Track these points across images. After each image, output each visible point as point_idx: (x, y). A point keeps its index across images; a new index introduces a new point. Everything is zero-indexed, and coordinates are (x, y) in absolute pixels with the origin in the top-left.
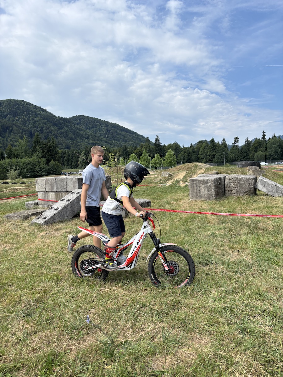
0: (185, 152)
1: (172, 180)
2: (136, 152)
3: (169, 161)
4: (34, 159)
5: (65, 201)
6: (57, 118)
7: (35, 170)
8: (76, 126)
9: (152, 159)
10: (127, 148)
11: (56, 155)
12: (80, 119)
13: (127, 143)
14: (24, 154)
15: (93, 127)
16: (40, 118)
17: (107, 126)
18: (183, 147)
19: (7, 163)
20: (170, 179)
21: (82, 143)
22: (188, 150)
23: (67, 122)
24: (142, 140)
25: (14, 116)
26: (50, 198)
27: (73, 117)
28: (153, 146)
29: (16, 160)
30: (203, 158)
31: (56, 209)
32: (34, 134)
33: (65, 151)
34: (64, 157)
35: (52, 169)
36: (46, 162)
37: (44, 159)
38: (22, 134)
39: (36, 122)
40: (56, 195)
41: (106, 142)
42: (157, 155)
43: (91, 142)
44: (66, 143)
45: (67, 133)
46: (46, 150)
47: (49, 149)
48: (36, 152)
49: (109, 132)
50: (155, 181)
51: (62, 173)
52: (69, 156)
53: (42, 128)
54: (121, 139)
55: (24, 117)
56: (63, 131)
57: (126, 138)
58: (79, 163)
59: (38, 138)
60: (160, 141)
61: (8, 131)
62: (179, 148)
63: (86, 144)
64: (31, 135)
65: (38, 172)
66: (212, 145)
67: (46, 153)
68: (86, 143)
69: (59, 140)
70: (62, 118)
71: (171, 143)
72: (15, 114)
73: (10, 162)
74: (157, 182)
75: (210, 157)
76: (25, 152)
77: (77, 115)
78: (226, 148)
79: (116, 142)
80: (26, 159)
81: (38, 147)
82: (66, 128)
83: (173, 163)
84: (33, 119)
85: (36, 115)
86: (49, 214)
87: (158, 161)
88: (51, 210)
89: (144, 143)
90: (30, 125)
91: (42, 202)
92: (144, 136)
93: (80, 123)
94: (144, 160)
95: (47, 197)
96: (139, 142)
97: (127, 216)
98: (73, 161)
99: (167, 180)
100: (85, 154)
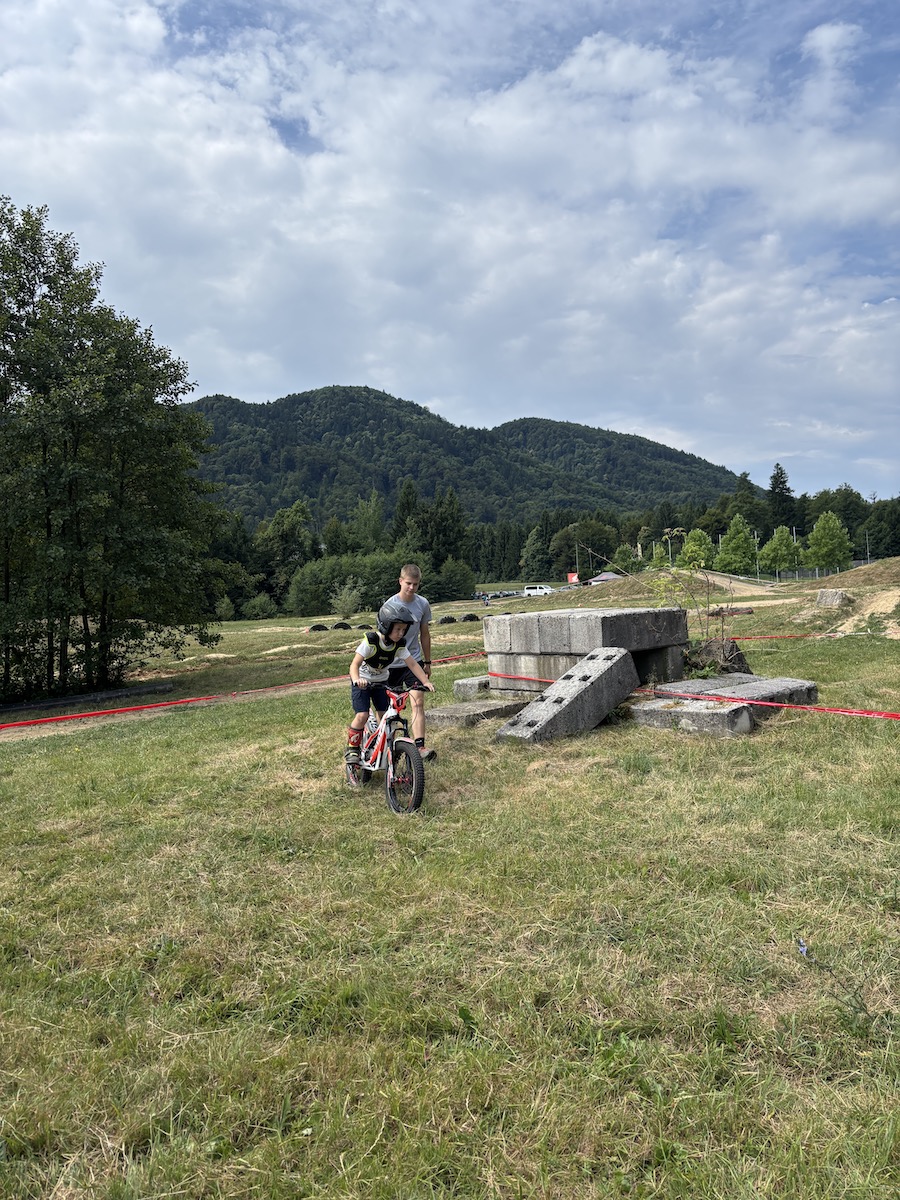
0: (880, 519)
1: (856, 617)
2: (705, 523)
3: (825, 549)
4: (399, 555)
5: (576, 679)
6: (459, 431)
8: (512, 452)
9: (761, 544)
10: (674, 511)
11: (460, 543)
12: (525, 429)
13: (672, 494)
14: (371, 541)
15: (562, 453)
16: (411, 435)
17: (608, 444)
18: (871, 501)
19: (327, 570)
20: (847, 614)
21: (529, 502)
22: (893, 511)
23: (488, 440)
24: (724, 481)
25: (343, 435)
26: (523, 670)
27: (505, 426)
28: (764, 502)
29: (351, 561)
31: (555, 702)
32: (394, 481)
33: (483, 529)
34: (479, 547)
35: (450, 582)
36: (433, 565)
37: (427, 556)
38: (362, 483)
39: (399, 445)
40: (539, 663)
41: (604, 495)
42: (780, 532)
43: (558, 497)
44: (483, 504)
45: (487, 475)
46: (432, 528)
47: (440, 524)
48: (403, 535)
49: (613, 464)
50: (794, 619)
51: (477, 594)
52: (493, 542)
53: (417, 463)
54: (652, 482)
55: (368, 433)
56: (474, 468)
57: (670, 479)
58: (522, 563)
59: (410, 494)
60: (788, 485)
61: (325, 476)
62: (858, 504)
63: (543, 506)
64: (386, 485)
67: (432, 538)
68: (542, 500)
69: (463, 496)
70: (472, 429)
71: (827, 489)
72: (344, 428)
73: (335, 565)
74: (804, 624)
76: (376, 535)
77: (517, 419)
79: (637, 492)
80: (378, 557)
81: (410, 521)
82: (483, 459)
83: (840, 556)
84: (391, 439)
85: (401, 426)
86: (541, 712)
87: (783, 551)
88: (543, 705)
89: (729, 491)
90: (383, 457)
91: (500, 680)
92: (728, 468)
93: (525, 440)
94: (735, 549)
95: (515, 668)
96: (713, 490)
97: (754, 728)
98: (504, 558)
99: (837, 618)
100: (540, 535)
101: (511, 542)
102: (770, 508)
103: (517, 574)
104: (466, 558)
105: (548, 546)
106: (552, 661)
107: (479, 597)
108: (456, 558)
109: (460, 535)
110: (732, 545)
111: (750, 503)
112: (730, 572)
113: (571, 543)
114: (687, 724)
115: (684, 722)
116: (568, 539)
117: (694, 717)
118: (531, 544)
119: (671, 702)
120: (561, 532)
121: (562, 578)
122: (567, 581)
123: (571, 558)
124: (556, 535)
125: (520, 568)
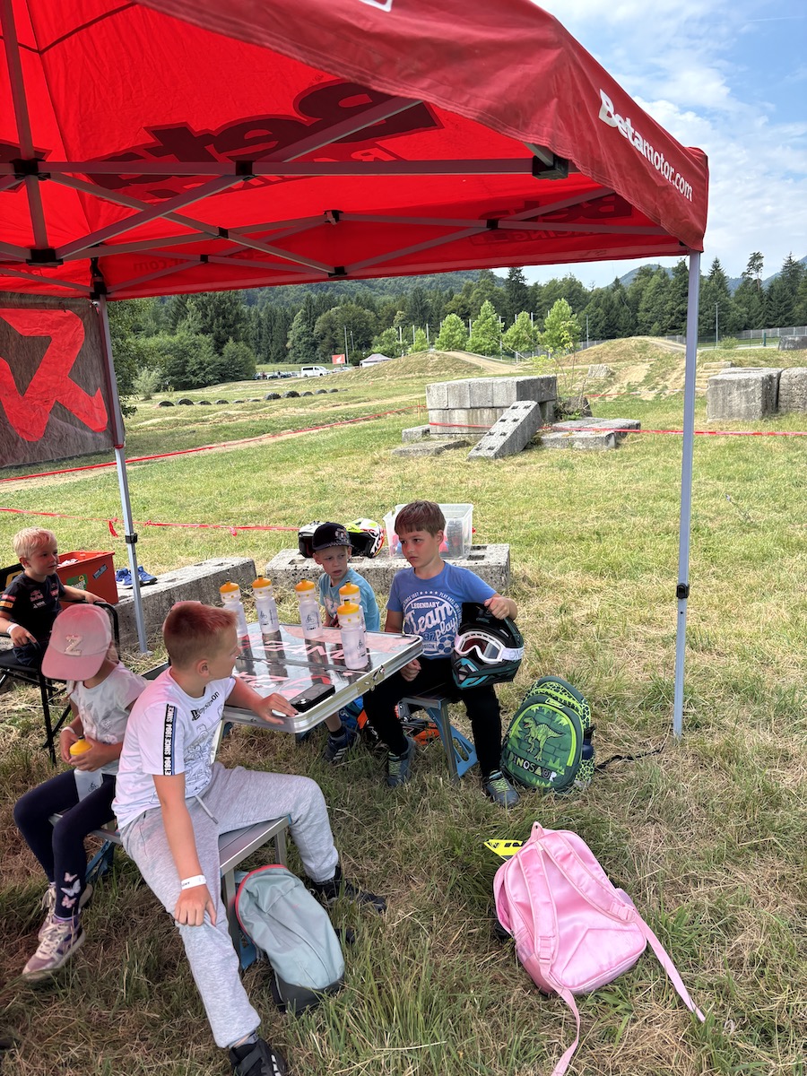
0: (597, 305)
1: (618, 385)
4: (181, 338)
5: (507, 421)
7: (188, 369)
9: (505, 329)
10: (424, 296)
11: (239, 326)
18: (590, 289)
20: (611, 383)
22: (608, 299)
26: (456, 420)
28: (502, 289)
30: (651, 322)
31: (500, 435)
35: (232, 364)
36: (215, 346)
37: (208, 338)
40: (468, 415)
42: (523, 318)
46: (211, 311)
47: (218, 307)
48: (184, 317)
51: (257, 374)
52: (260, 324)
58: (289, 345)
60: (523, 274)
62: (580, 291)
65: (194, 373)
66: (681, 281)
67: (212, 320)
71: (555, 278)
75: (673, 318)
78: (721, 290)
80: (163, 339)
81: (190, 304)
86: (494, 441)
87: (524, 334)
91: (438, 428)
94: (484, 333)
95: (450, 419)
97: (617, 445)
98: (272, 340)
99: (604, 386)
100: (305, 318)
101: (277, 325)
102: (508, 294)
103: (285, 356)
104: (246, 340)
105: (313, 329)
106: (479, 412)
107: (259, 378)
108: (236, 340)
109: (239, 318)
110: (481, 328)
111: (491, 290)
112: (479, 352)
113: (334, 326)
114: (579, 445)
115: (577, 444)
116: (330, 321)
117: (584, 440)
118: (297, 327)
119: (567, 433)
120: (324, 316)
121: (326, 360)
122: (332, 362)
123: (334, 341)
124: (319, 319)
125: (288, 350)
